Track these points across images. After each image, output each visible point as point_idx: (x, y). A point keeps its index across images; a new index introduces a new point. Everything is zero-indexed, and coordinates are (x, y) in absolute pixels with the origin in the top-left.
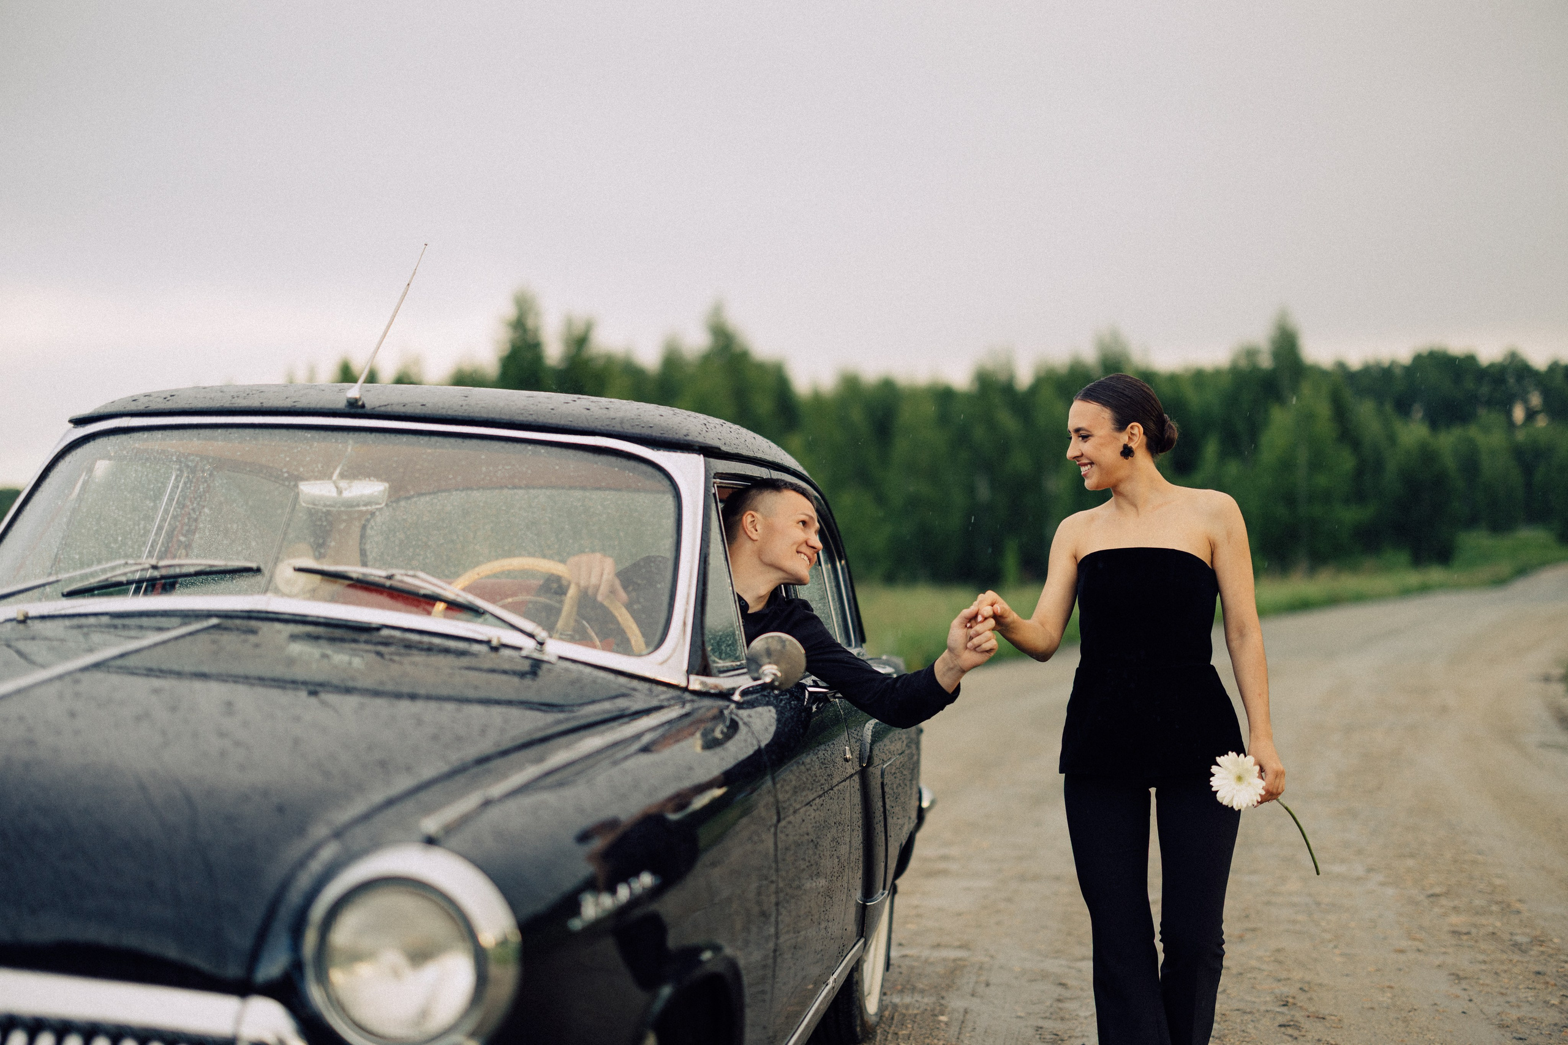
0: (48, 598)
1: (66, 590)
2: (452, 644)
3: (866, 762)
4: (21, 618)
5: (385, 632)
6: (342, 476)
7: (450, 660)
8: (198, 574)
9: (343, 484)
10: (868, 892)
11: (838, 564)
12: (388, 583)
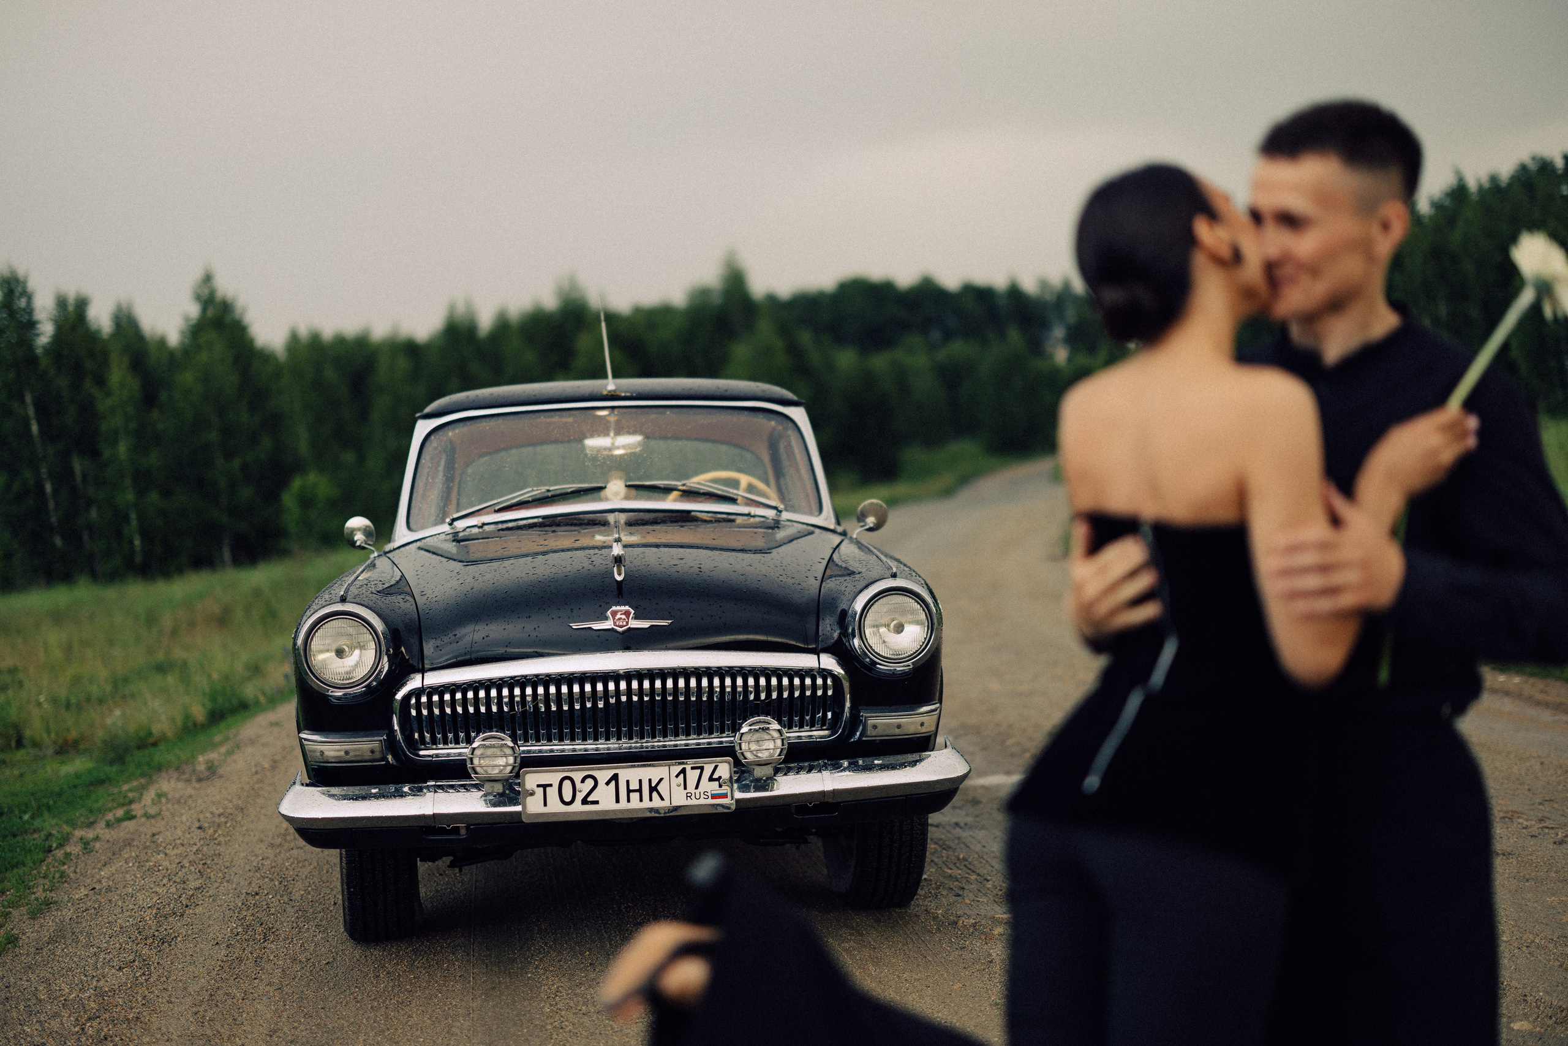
0: (488, 513)
1: (497, 508)
4: (480, 525)
5: (695, 515)
8: (573, 492)
9: (614, 439)
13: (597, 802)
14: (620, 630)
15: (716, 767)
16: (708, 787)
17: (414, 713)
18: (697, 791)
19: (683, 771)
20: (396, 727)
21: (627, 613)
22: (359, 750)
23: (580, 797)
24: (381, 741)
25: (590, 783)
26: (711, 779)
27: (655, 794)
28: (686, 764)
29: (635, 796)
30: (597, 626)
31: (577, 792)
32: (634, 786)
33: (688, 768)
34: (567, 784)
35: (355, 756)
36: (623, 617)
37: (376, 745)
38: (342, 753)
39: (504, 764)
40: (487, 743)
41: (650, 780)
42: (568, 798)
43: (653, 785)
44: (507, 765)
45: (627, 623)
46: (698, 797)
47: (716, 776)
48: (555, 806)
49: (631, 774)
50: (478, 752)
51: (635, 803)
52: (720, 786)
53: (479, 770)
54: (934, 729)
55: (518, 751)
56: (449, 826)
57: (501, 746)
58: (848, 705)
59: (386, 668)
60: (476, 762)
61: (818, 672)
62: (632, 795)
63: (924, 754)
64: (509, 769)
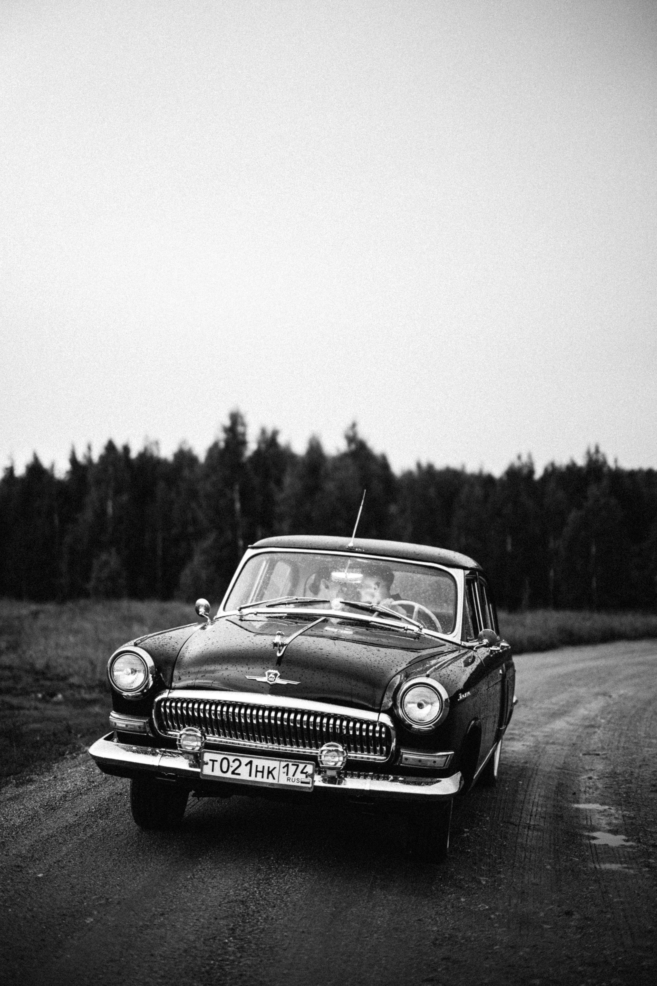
0: (262, 607)
3: (504, 676)
4: (255, 613)
5: (372, 623)
6: (347, 572)
8: (310, 602)
9: (347, 574)
11: (490, 606)
13: (239, 774)
14: (271, 683)
15: (305, 766)
16: (299, 775)
17: (162, 710)
18: (294, 778)
19: (287, 765)
20: (153, 717)
21: (276, 675)
22: (134, 725)
23: (231, 769)
24: (145, 723)
25: (237, 763)
26: (302, 772)
27: (270, 775)
28: (290, 762)
29: (259, 774)
30: (259, 679)
32: (260, 769)
33: (290, 764)
34: (225, 762)
35: (131, 728)
36: (274, 676)
37: (142, 724)
38: (124, 726)
39: (195, 745)
40: (188, 733)
41: (269, 767)
42: (225, 769)
43: (270, 770)
44: (197, 746)
45: (275, 680)
46: (293, 781)
47: (305, 771)
48: (217, 773)
49: (260, 762)
50: (183, 736)
51: (259, 779)
52: (307, 777)
53: (182, 746)
54: (442, 766)
55: (203, 739)
56: (166, 773)
57: (195, 736)
58: (394, 744)
59: (151, 683)
60: (181, 741)
61: (377, 724)
62: (258, 773)
63: (438, 779)
64: (198, 748)
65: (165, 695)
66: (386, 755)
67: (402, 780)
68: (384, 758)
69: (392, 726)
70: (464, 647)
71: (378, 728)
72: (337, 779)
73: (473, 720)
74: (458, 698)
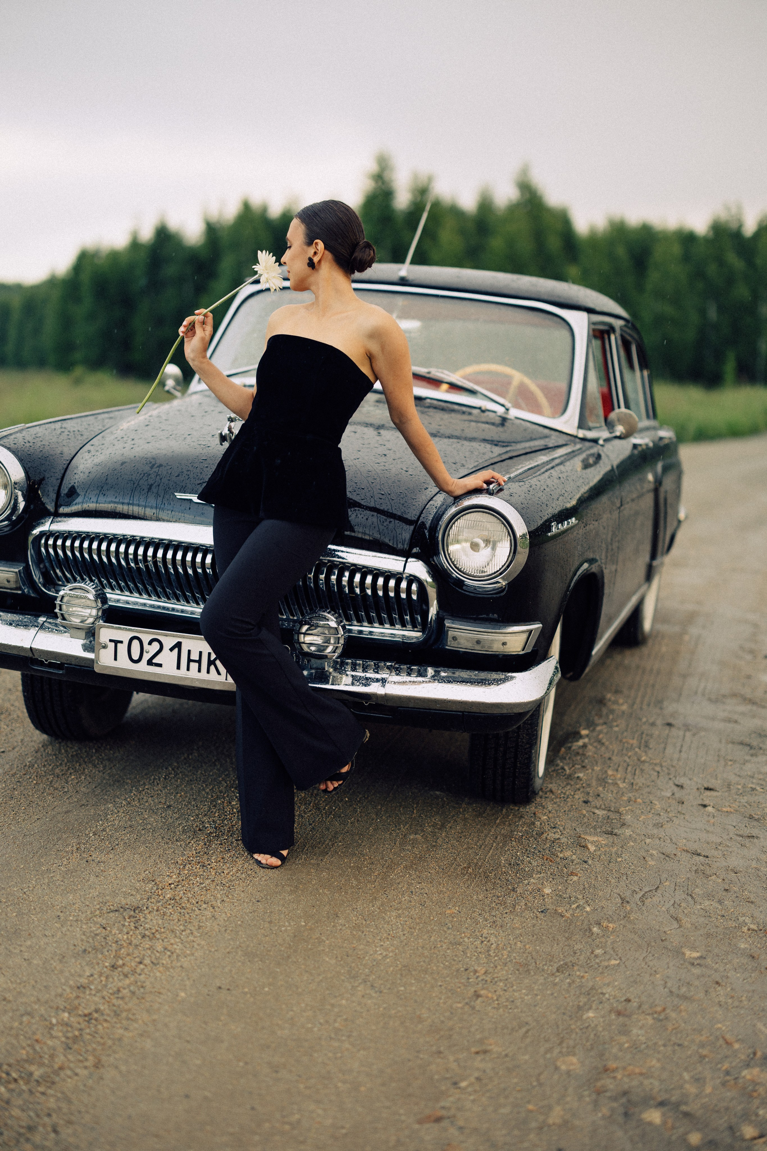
2: (464, 409)
3: (658, 482)
5: (428, 401)
7: (459, 416)
10: (653, 556)
12: (428, 376)
13: (160, 665)
17: (43, 550)
20: (30, 563)
23: (146, 657)
24: (16, 572)
25: (156, 646)
27: (212, 668)
29: (194, 666)
31: (144, 653)
32: (195, 656)
34: (136, 644)
37: (11, 576)
39: (87, 614)
40: (74, 592)
42: (136, 657)
44: (91, 616)
48: (124, 663)
49: (193, 645)
50: (65, 599)
51: (193, 673)
53: (66, 616)
54: (520, 649)
55: (100, 605)
56: (46, 661)
57: (86, 598)
58: (433, 610)
59: (22, 505)
60: (64, 607)
61: (404, 576)
62: (192, 664)
63: (510, 674)
64: (91, 620)
65: (46, 526)
66: (423, 631)
67: (446, 677)
68: (419, 634)
69: (430, 580)
70: (584, 439)
71: (404, 585)
72: (330, 673)
73: (586, 561)
74: (550, 530)
